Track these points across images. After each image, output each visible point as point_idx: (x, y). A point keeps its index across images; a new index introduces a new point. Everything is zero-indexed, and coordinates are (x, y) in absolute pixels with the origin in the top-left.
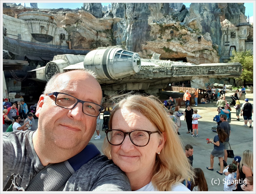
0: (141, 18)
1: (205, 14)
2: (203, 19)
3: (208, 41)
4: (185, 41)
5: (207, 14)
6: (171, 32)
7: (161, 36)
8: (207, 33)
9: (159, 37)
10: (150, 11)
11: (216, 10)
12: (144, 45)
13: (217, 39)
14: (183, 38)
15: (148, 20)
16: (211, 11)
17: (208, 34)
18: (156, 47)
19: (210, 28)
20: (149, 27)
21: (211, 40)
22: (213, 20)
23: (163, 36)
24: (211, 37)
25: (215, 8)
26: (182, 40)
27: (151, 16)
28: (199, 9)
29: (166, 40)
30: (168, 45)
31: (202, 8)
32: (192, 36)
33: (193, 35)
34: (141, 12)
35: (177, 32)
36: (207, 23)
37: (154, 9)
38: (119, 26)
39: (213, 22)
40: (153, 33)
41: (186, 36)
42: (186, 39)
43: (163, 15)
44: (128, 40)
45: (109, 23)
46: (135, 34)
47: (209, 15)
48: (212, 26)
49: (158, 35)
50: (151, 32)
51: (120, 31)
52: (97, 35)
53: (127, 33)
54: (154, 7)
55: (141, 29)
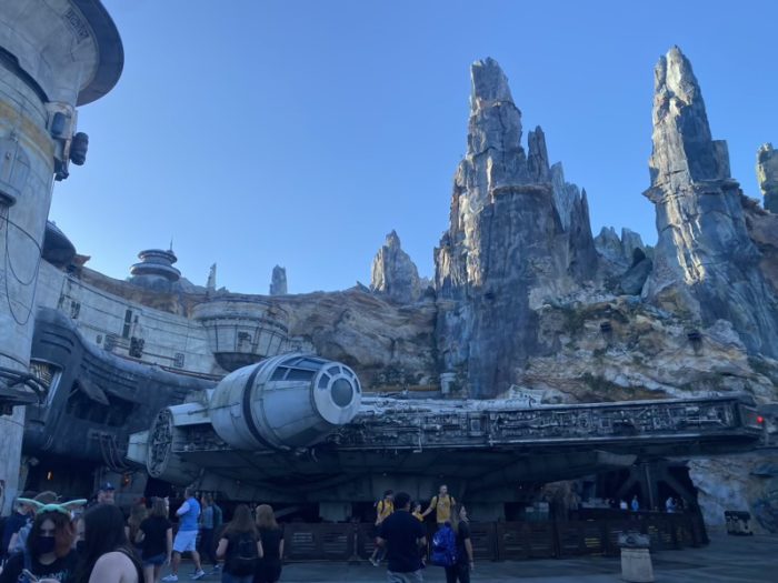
0: (508, 295)
3: (728, 346)
4: (651, 351)
6: (602, 326)
7: (575, 340)
8: (720, 321)
9: (568, 345)
10: (534, 275)
11: (738, 248)
12: (520, 370)
14: (643, 342)
15: (530, 297)
16: (720, 253)
17: (722, 324)
18: (561, 374)
19: (728, 305)
20: (534, 316)
21: (740, 343)
22: (735, 281)
23: (581, 340)
24: (737, 334)
25: (735, 243)
26: (642, 349)
27: (539, 286)
29: (591, 352)
30: (599, 369)
32: (670, 333)
33: (672, 331)
34: (506, 281)
35: (623, 327)
36: (713, 291)
37: (547, 268)
38: (452, 321)
39: (736, 285)
40: (545, 333)
41: (651, 336)
42: (652, 346)
43: (576, 282)
44: (473, 359)
45: (426, 316)
46: (493, 339)
47: (716, 266)
48: (733, 300)
49: (565, 340)
50: (541, 331)
51: (453, 333)
52: (392, 348)
53: (471, 338)
54: (545, 263)
55: (511, 325)
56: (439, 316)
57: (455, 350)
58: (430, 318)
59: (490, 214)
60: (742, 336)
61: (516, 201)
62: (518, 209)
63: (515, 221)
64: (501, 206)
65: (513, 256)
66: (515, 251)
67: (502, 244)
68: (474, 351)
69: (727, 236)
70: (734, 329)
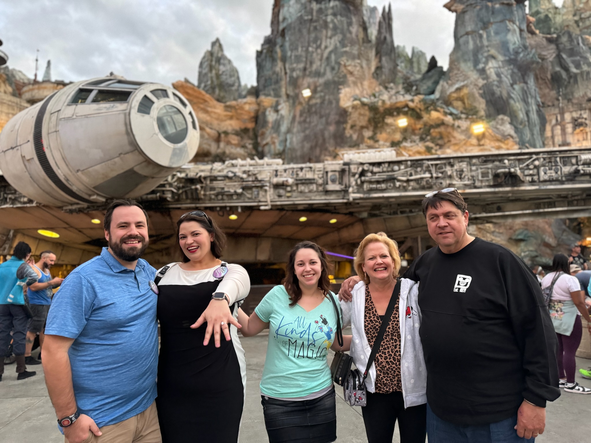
0: (322, 94)
1: (492, 67)
2: (485, 82)
3: (505, 138)
4: (440, 142)
5: (497, 68)
7: (375, 134)
8: (501, 117)
9: (370, 138)
10: (345, 76)
11: (521, 55)
13: (532, 135)
14: (434, 134)
15: (341, 96)
16: (507, 58)
17: (502, 119)
19: (509, 104)
20: (344, 113)
21: (515, 136)
22: (516, 83)
23: (381, 133)
24: (513, 127)
25: (520, 50)
26: (433, 140)
27: (349, 86)
28: (472, 58)
29: (388, 143)
31: (482, 54)
32: (459, 127)
33: (460, 125)
34: (321, 81)
35: (417, 122)
36: (497, 91)
37: (357, 71)
38: (271, 117)
39: (516, 87)
40: (352, 127)
41: (442, 129)
42: (441, 138)
43: (380, 84)
44: (290, 149)
45: (249, 112)
46: (307, 132)
47: (502, 70)
48: (513, 99)
49: (367, 133)
50: (349, 126)
51: (273, 128)
52: (218, 140)
53: (289, 131)
54: (355, 66)
55: (324, 120)
56: (260, 113)
57: (274, 143)
58: (252, 114)
59: (310, 17)
60: (517, 130)
61: (333, 8)
62: (335, 15)
63: (331, 26)
64: (320, 11)
65: (328, 58)
66: (330, 53)
67: (319, 47)
68: (291, 143)
69: (515, 43)
70: (511, 123)
